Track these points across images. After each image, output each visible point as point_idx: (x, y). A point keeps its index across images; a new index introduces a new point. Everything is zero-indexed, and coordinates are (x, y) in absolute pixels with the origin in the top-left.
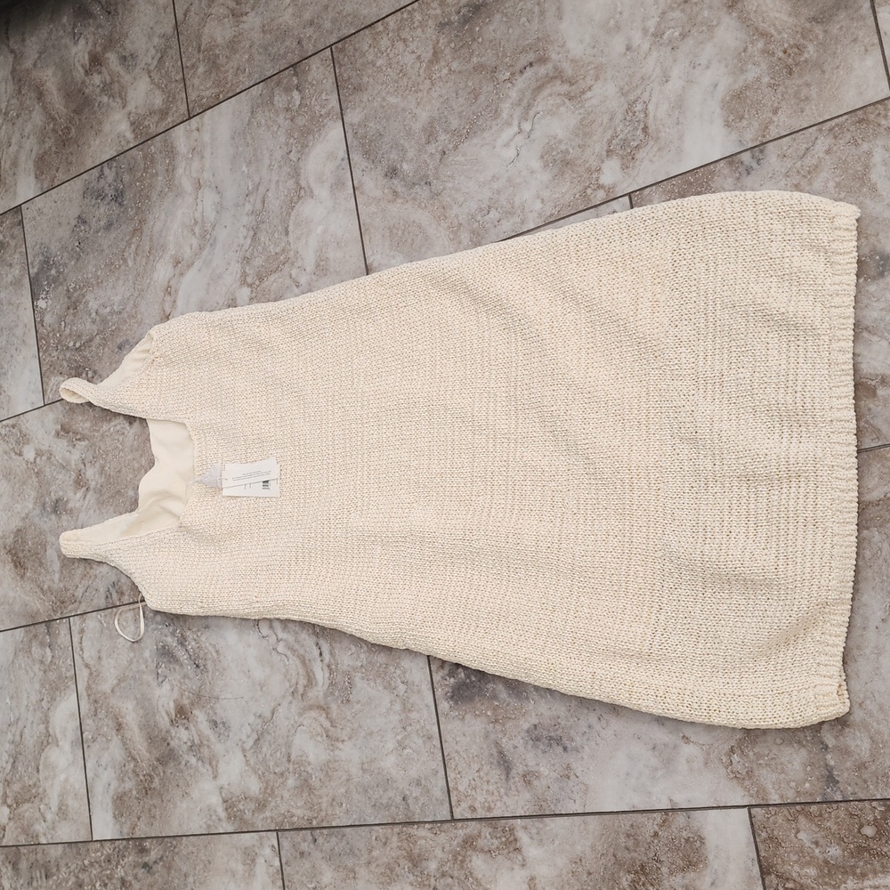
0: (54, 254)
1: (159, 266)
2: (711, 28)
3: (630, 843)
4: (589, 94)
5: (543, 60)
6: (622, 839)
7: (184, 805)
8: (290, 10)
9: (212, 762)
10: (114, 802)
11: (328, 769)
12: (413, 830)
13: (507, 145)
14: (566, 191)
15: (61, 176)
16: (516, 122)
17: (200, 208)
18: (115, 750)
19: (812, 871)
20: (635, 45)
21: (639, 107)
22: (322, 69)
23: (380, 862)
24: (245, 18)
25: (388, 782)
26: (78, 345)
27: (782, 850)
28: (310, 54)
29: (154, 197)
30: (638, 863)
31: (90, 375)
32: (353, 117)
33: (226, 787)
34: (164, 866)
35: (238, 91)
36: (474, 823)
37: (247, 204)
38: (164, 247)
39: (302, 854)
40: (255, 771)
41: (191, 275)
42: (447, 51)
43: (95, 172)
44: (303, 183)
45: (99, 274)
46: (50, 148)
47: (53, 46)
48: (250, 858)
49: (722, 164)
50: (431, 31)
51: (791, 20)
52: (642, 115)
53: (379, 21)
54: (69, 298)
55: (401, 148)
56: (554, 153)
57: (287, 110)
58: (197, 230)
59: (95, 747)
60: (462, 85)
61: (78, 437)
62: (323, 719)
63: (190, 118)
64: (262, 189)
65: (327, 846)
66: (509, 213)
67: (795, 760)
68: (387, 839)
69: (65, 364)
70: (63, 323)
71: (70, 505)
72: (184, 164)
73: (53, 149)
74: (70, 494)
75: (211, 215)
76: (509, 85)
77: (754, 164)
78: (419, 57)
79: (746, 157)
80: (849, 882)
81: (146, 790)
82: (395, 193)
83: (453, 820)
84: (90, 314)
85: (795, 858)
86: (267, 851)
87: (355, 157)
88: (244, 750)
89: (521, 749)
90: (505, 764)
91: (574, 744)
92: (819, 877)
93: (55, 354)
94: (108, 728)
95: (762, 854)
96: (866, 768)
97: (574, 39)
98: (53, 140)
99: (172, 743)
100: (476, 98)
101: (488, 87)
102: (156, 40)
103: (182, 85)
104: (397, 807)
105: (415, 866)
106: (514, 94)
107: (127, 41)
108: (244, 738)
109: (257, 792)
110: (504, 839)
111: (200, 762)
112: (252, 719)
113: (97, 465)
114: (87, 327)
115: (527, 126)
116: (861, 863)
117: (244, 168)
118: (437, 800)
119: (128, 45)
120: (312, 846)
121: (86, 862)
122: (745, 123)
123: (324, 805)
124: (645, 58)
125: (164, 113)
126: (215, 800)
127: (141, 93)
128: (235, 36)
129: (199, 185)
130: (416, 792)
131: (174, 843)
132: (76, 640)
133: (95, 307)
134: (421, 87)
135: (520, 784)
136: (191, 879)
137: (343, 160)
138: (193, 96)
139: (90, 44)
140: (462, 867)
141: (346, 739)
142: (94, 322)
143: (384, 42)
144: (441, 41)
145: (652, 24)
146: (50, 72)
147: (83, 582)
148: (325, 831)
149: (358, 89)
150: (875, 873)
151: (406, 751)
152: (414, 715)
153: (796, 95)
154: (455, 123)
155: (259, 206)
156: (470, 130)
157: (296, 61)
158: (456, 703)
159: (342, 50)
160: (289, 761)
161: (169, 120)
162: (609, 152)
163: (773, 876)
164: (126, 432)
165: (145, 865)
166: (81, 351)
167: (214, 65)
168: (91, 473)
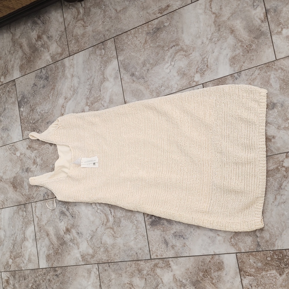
0: (26, 95)
1: (60, 99)
2: (226, 39)
3: (203, 264)
4: (191, 55)
5: (177, 45)
6: (200, 263)
7: (69, 257)
8: (101, 26)
9: (77, 245)
10: (46, 257)
11: (113, 246)
12: (139, 262)
13: (167, 68)
14: (184, 82)
15: (28, 71)
16: (170, 62)
17: (73, 82)
18: (47, 242)
19: (253, 270)
20: (204, 42)
21: (205, 59)
22: (111, 44)
23: (129, 272)
24: (87, 28)
25: (131, 249)
26: (34, 122)
27: (245, 265)
28: (107, 39)
29: (58, 79)
30: (205, 269)
31: (38, 131)
32: (121, 58)
33: (82, 251)
34: (62, 275)
35: (85, 49)
36: (157, 260)
37: (88, 82)
38: (61, 94)
39: (105, 270)
40: (91, 247)
41: (70, 102)
42: (149, 41)
43: (39, 71)
44: (105, 77)
45: (41, 101)
46: (24, 63)
47: (25, 32)
48: (89, 272)
49: (229, 76)
50: (144, 35)
51: (249, 38)
52: (206, 62)
53: (128, 31)
54: (31, 108)
55: (135, 68)
56: (181, 71)
57: (100, 55)
58: (72, 89)
59: (40, 241)
60: (153, 51)
61: (34, 149)
62: (112, 231)
63: (70, 56)
64: (92, 78)
65: (113, 268)
66: (168, 88)
67: (249, 240)
68: (131, 265)
69: (30, 127)
70: (29, 115)
71: (32, 169)
72: (68, 69)
73: (25, 63)
74: (32, 166)
75: (77, 85)
76: (168, 51)
77: (238, 77)
78: (141, 42)
79: (236, 75)
80: (263, 272)
81: (57, 253)
82: (134, 81)
83: (151, 259)
84: (38, 113)
85: (249, 267)
86: (95, 270)
87: (121, 70)
88: (87, 241)
89: (171, 238)
90: (166, 243)
91: (186, 237)
92: (255, 271)
93: (26, 124)
94: (44, 235)
95: (240, 266)
96: (268, 242)
97: (187, 39)
98: (25, 60)
99: (65, 239)
100: (158, 55)
101: (161, 52)
102: (59, 32)
103: (67, 46)
104: (134, 256)
105: (140, 272)
106: (169, 54)
107: (49, 32)
108: (87, 237)
109: (91, 253)
110: (166, 264)
111: (74, 244)
112: (90, 232)
113: (40, 158)
114: (37, 117)
115: (173, 63)
116: (267, 268)
117: (87, 72)
118: (146, 253)
119: (50, 33)
120: (108, 268)
121: (37, 275)
122: (235, 65)
123: (112, 256)
124: (207, 46)
125: (61, 54)
126: (78, 255)
127: (54, 48)
128: (84, 33)
129: (73, 76)
130: (140, 251)
131: (66, 268)
132: (34, 209)
133: (39, 111)
134: (141, 51)
135: (171, 249)
136: (71, 279)
137: (117, 70)
138: (71, 50)
139: (37, 32)
140: (154, 272)
141: (119, 237)
142: (39, 115)
143: (130, 37)
144: (147, 38)
145: (209, 37)
146: (24, 40)
147: (36, 192)
148: (112, 263)
149: (122, 50)
150: (270, 270)
151: (137, 240)
152: (139, 230)
153: (250, 58)
154: (151, 61)
155: (91, 83)
156: (156, 64)
157: (103, 41)
158: (152, 226)
159: (117, 39)
160: (101, 244)
161: (63, 56)
162: (197, 72)
163: (243, 272)
164: (50, 148)
165: (56, 275)
166: (35, 124)
167: (77, 41)
168: (38, 160)
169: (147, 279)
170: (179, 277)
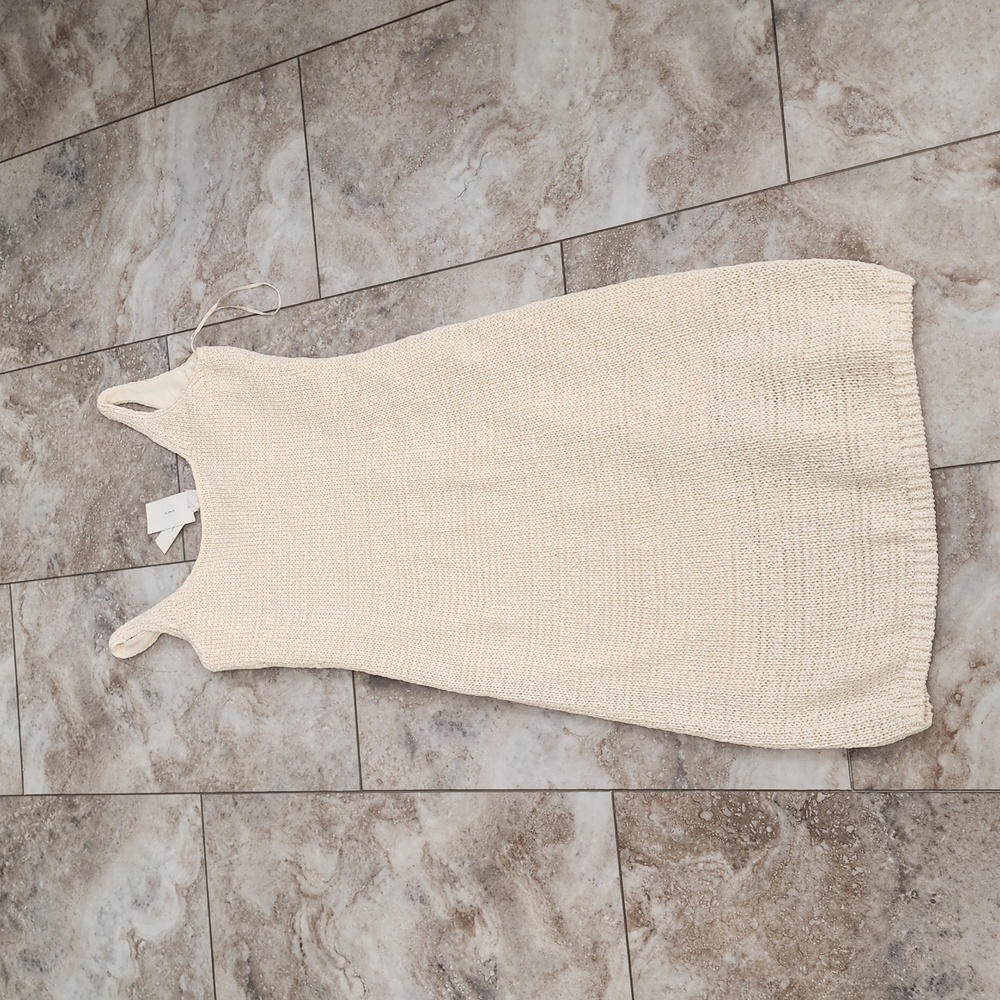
0: (10, 225)
1: (116, 250)
2: (644, 97)
3: (512, 817)
4: (533, 142)
5: (494, 103)
6: (506, 813)
7: (115, 766)
8: (261, 14)
9: (144, 729)
10: (47, 760)
11: (252, 741)
12: (326, 798)
13: (456, 179)
14: (506, 231)
15: (21, 147)
16: (466, 158)
17: (160, 197)
18: (50, 712)
19: (658, 847)
20: (577, 102)
21: (576, 161)
22: (288, 78)
23: (293, 825)
24: (215, 15)
25: (306, 755)
26: (30, 319)
27: (636, 828)
28: (277, 61)
29: (116, 181)
30: (517, 834)
31: (41, 350)
32: (316, 129)
33: (156, 752)
34: (91, 821)
35: (205, 86)
36: (380, 794)
37: (207, 200)
38: (122, 233)
39: (223, 815)
40: (184, 739)
41: (147, 263)
42: (408, 79)
43: (57, 147)
44: (263, 187)
45: (56, 250)
46: (12, 117)
47: (20, 11)
48: (174, 817)
49: (642, 225)
50: (393, 58)
51: (713, 100)
52: (578, 169)
53: (345, 39)
54: (24, 271)
55: (358, 167)
56: (498, 193)
57: (252, 113)
58: (156, 219)
59: (31, 708)
60: (419, 115)
61: (26, 410)
62: (250, 695)
63: (156, 107)
64: (223, 188)
65: (246, 810)
66: (455, 244)
67: (654, 751)
68: (301, 805)
69: (17, 336)
70: (16, 295)
71: (16, 476)
72: (147, 151)
73: (15, 118)
74: (17, 465)
75: (171, 207)
76: (463, 121)
77: (669, 230)
78: (381, 82)
79: (663, 221)
80: (687, 857)
81: (79, 751)
82: (351, 210)
83: (362, 791)
84: (45, 290)
85: (646, 835)
86: (191, 811)
87: (315, 170)
88: (174, 720)
89: (426, 731)
90: (411, 744)
91: (472, 730)
92: (663, 852)
93: (7, 325)
94: (43, 690)
95: (620, 831)
96: (710, 763)
97: (524, 88)
98: (15, 109)
99: (106, 709)
100: (432, 129)
101: (443, 121)
102: (126, 23)
103: (150, 71)
104: (313, 778)
105: (325, 829)
106: (466, 131)
107: (97, 19)
108: (175, 708)
109: (185, 758)
110: (405, 809)
111: (132, 728)
112: (183, 691)
113: (45, 439)
114: (41, 302)
115: (475, 164)
116: (698, 842)
117: (207, 165)
118: (349, 772)
119: (97, 23)
120: (233, 808)
121: (16, 814)
122: (665, 190)
123: (246, 773)
124: (585, 116)
125: (130, 98)
126: (144, 763)
127: (108, 74)
128: (205, 31)
129: (161, 175)
130: (331, 764)
131: (103, 800)
132: (16, 606)
133: (50, 283)
134: (381, 110)
135: (423, 763)
136: (117, 834)
137: (302, 170)
138: (160, 85)
139: (58, 15)
140: (366, 832)
141: (271, 714)
142: (48, 298)
143: (350, 61)
144: (403, 69)
145: (593, 84)
146: (15, 38)
147: (25, 551)
148: (246, 796)
149: (322, 103)
150: (708, 850)
151: (324, 729)
152: (334, 697)
153: (710, 170)
154: (410, 151)
155: (219, 204)
156: (424, 160)
157: (264, 65)
158: (373, 688)
159: (309, 62)
160: (216, 732)
161: (135, 105)
162: (547, 200)
163: (627, 850)
164: (75, 410)
165: (74, 820)
166: (33, 325)
167: (183, 58)
168: (37, 446)
169: (345, 852)
170: (439, 854)
